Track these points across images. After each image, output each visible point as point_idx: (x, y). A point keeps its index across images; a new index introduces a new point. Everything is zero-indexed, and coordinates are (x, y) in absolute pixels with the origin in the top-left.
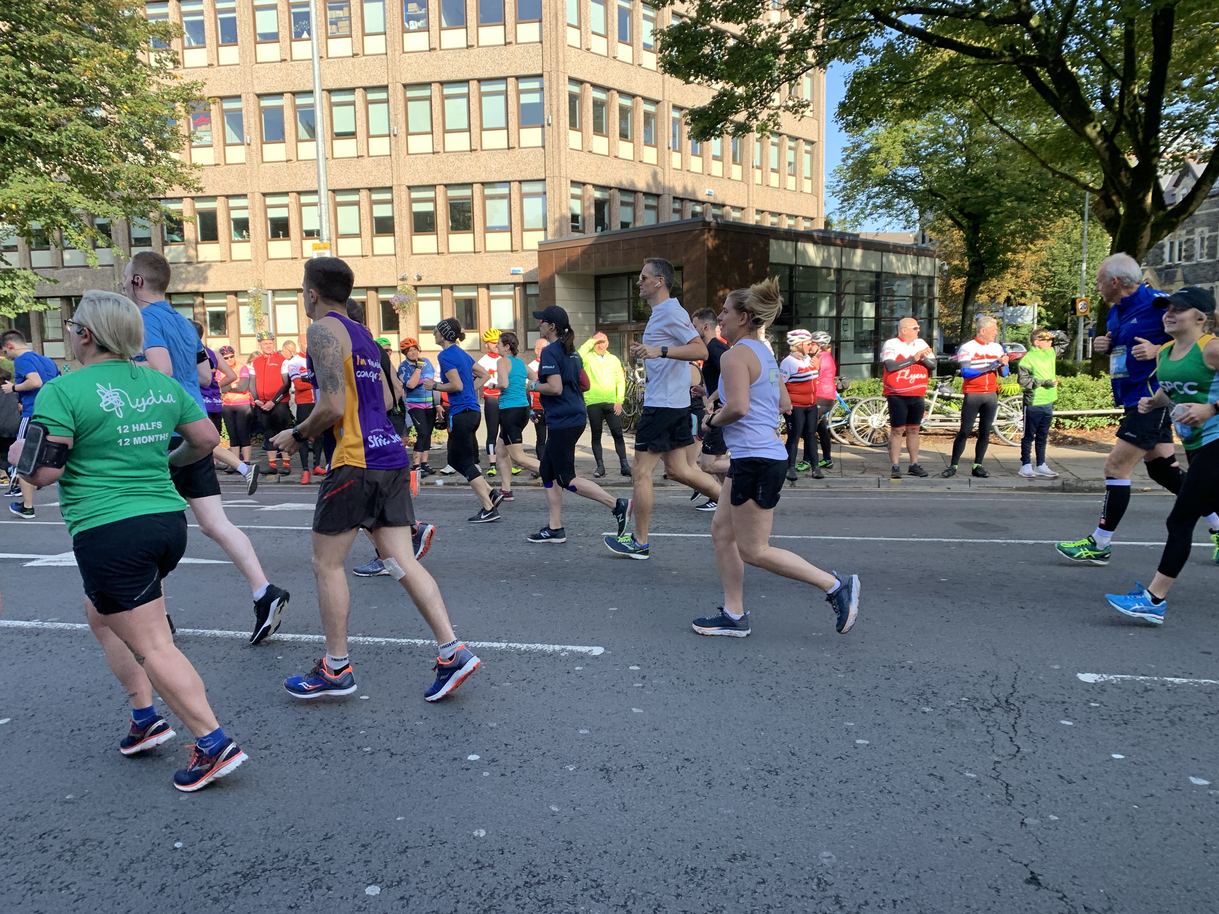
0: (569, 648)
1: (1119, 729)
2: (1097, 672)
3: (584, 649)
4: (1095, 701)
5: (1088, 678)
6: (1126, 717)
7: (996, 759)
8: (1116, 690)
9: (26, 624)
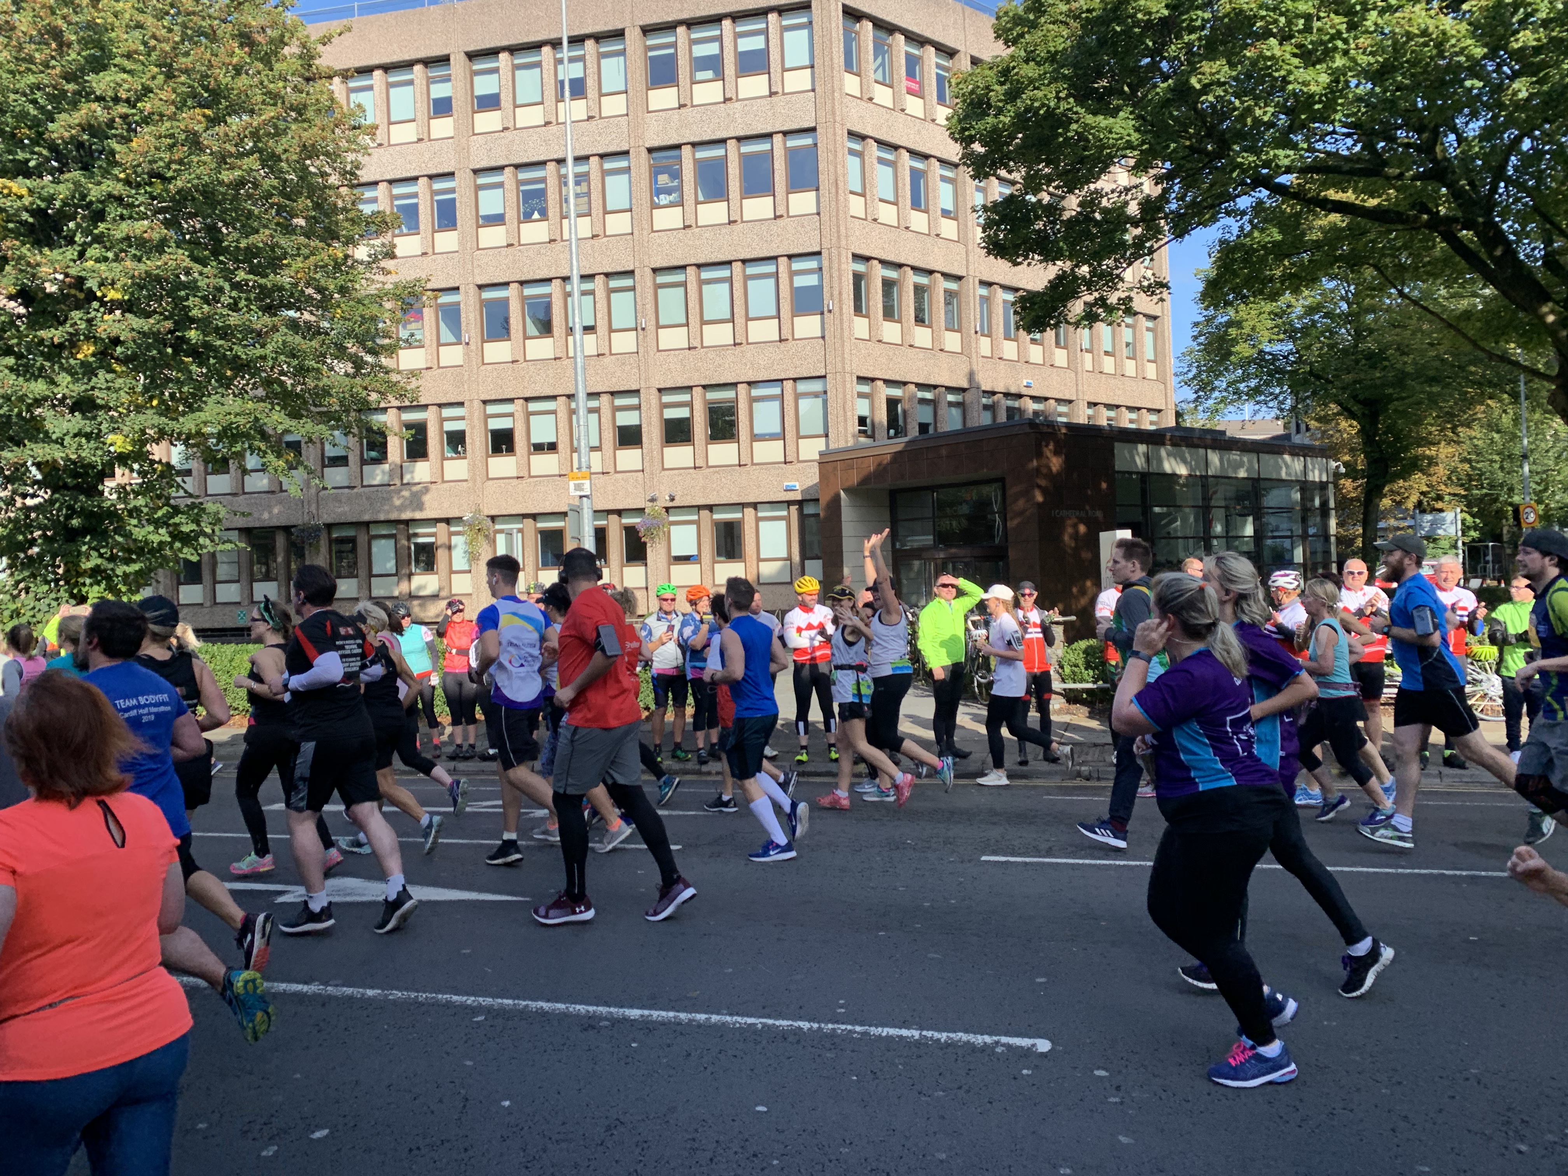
0: (1004, 1040)
3: (1025, 1042)
9: (305, 988)
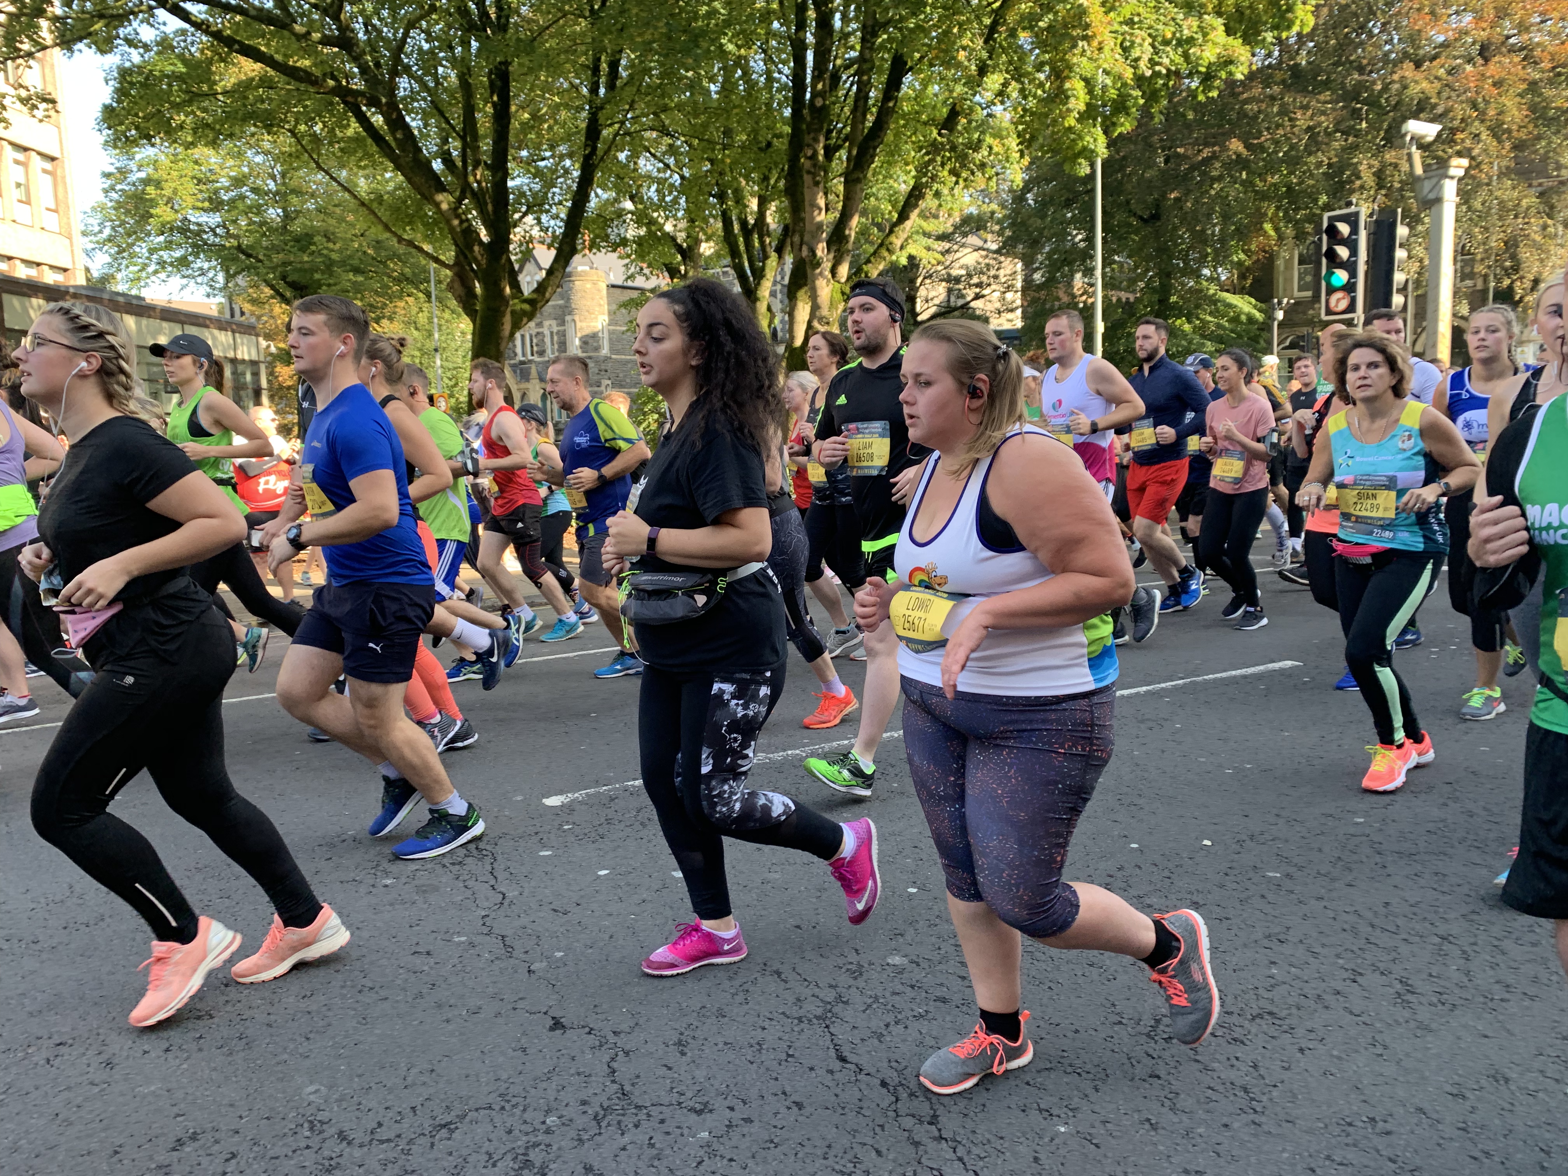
1: (596, 845)
2: (561, 793)
4: (567, 823)
5: (554, 801)
6: (601, 831)
7: (483, 913)
8: (583, 807)
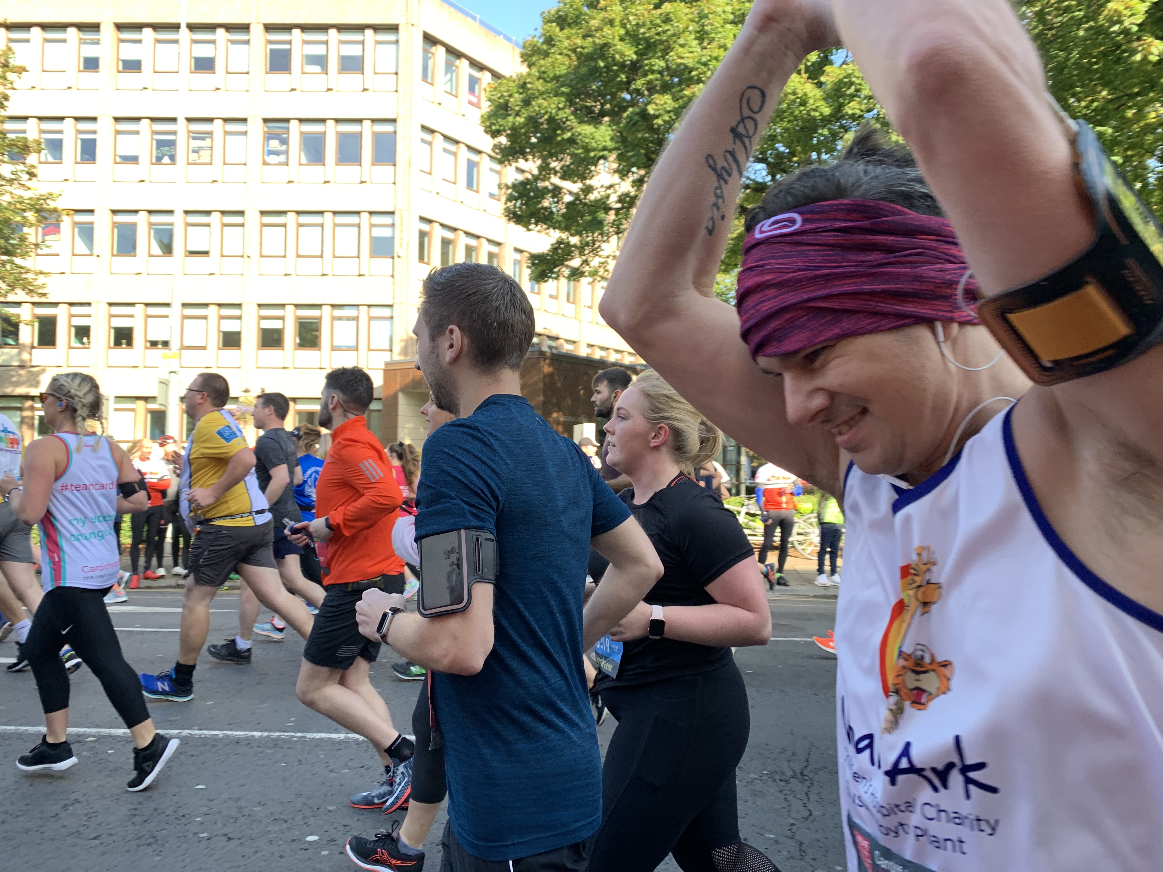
7: (792, 821)
